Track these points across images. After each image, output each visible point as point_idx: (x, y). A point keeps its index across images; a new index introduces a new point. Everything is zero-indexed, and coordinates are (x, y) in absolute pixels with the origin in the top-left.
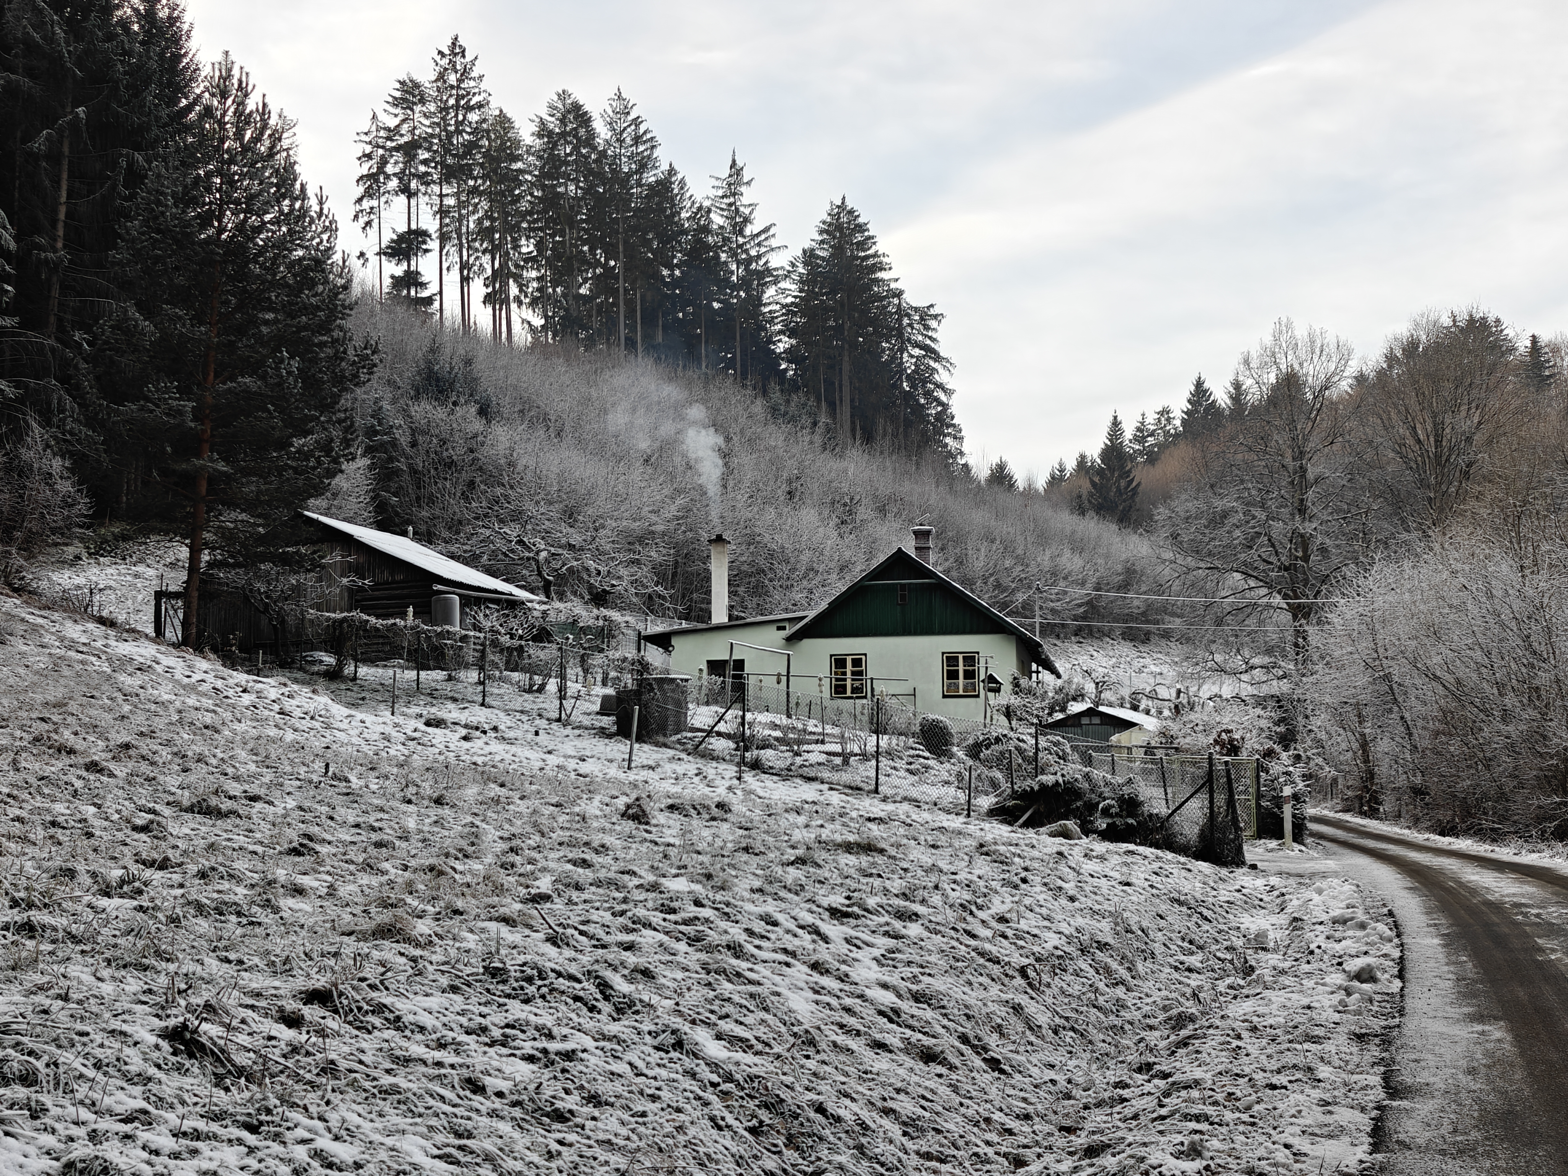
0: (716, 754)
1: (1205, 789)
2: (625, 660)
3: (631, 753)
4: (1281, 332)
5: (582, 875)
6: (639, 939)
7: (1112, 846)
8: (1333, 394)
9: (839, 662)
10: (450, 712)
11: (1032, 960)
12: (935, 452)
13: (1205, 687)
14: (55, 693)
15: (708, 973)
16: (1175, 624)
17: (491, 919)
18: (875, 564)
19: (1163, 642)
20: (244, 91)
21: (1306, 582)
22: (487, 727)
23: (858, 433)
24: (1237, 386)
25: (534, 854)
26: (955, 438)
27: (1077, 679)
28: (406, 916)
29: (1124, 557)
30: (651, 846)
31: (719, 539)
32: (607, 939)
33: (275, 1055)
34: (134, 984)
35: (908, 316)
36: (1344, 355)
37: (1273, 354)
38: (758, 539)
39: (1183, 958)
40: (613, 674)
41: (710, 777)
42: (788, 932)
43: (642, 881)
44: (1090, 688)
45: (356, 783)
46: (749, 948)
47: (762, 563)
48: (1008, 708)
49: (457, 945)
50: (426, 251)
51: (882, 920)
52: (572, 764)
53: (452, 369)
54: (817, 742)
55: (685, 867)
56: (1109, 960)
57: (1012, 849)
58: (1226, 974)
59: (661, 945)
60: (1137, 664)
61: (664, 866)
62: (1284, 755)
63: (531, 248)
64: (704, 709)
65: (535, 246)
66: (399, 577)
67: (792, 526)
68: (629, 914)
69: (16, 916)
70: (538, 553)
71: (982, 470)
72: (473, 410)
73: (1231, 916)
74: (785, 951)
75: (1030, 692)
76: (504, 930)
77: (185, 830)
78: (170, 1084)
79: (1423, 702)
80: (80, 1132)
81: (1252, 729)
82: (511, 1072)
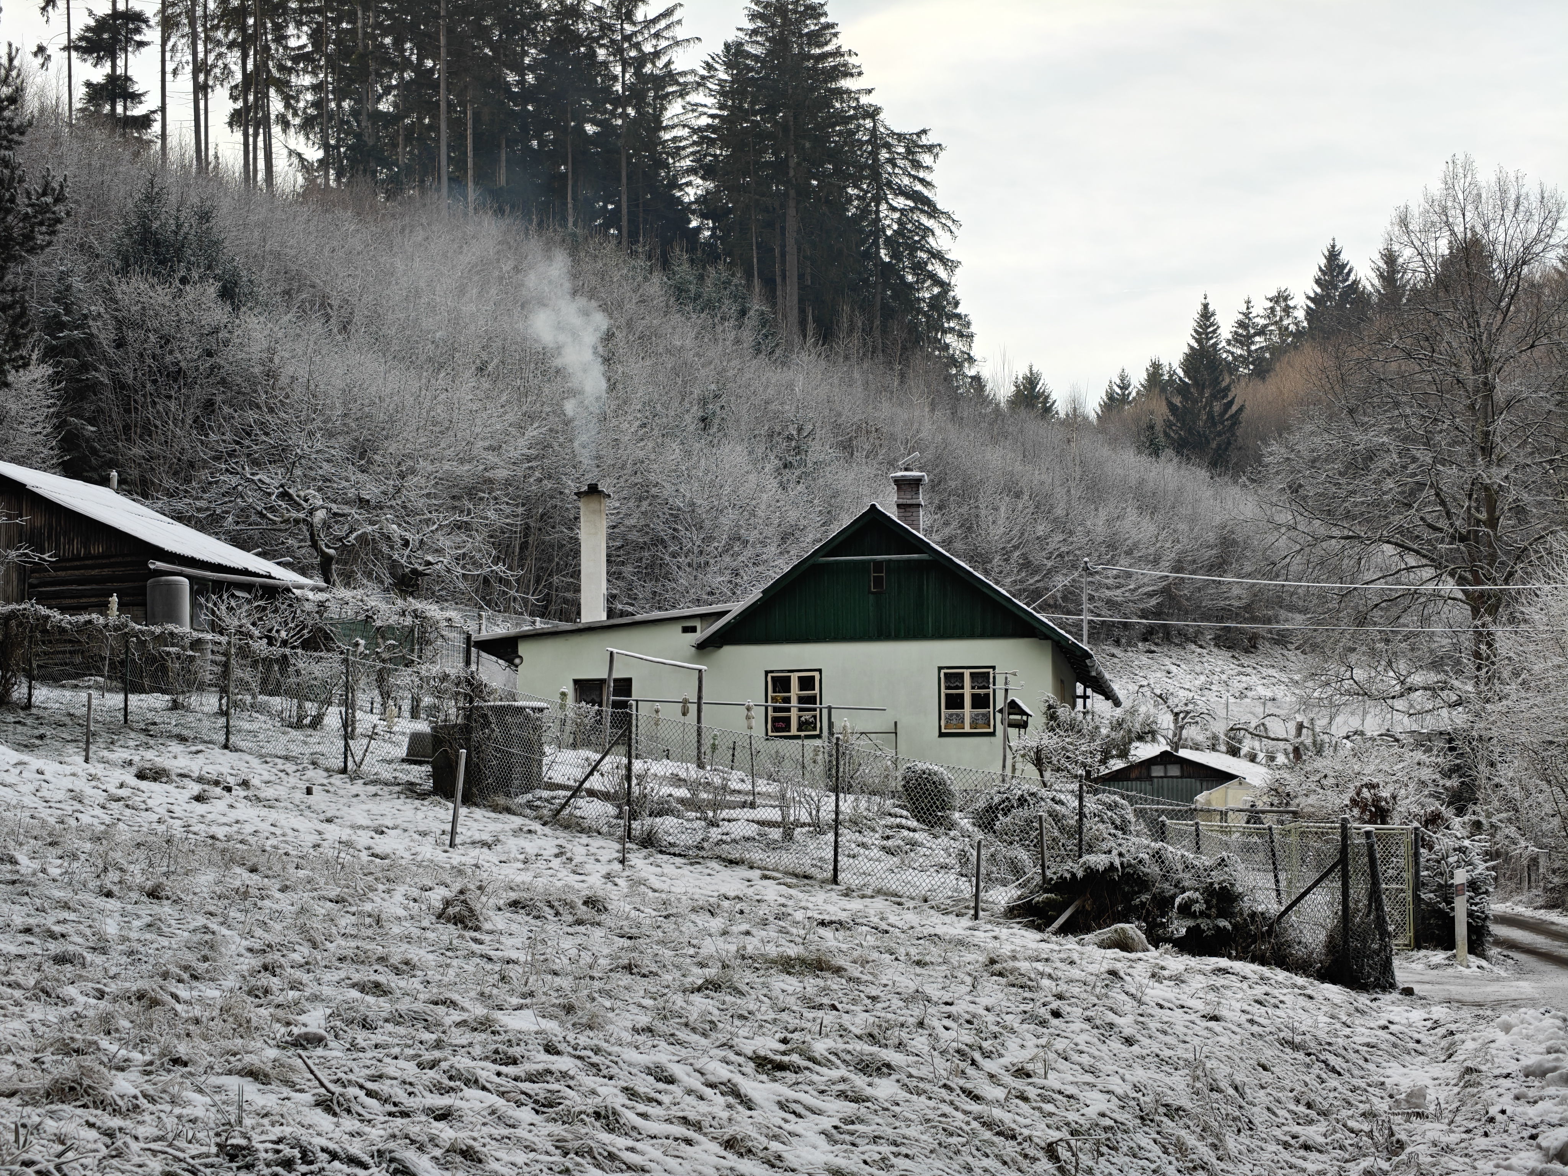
0: (586, 824)
1: (1336, 874)
2: (445, 677)
3: (454, 822)
4: (1455, 176)
5: (374, 1006)
6: (459, 1103)
7: (1194, 962)
8: (1534, 271)
9: (780, 683)
10: (175, 758)
11: (1065, 1134)
12: (929, 357)
13: (1339, 720)
15: (566, 1154)
16: (1295, 622)
17: (230, 1073)
18: (835, 529)
19: (1278, 651)
21: (1492, 559)
22: (232, 781)
23: (811, 326)
24: (1390, 258)
25: (299, 974)
26: (961, 335)
27: (1146, 708)
28: (97, 1067)
29: (1217, 520)
30: (483, 963)
31: (593, 490)
32: (410, 1103)
35: (888, 146)
37: (1444, 211)
38: (654, 491)
39: (1296, 1129)
40: (427, 700)
41: (577, 859)
42: (690, 1092)
43: (465, 1016)
44: (1166, 721)
45: (26, 865)
46: (629, 1116)
47: (662, 529)
48: (1038, 752)
49: (177, 1111)
50: (141, 44)
51: (835, 1074)
52: (363, 839)
53: (179, 226)
54: (744, 805)
55: (531, 994)
56: (1183, 1133)
57: (1040, 966)
58: (1361, 1153)
59: (493, 1113)
60: (1237, 685)
61: (500, 993)
62: (1456, 822)
63: (304, 40)
64: (569, 755)
65: (310, 37)
66: (98, 549)
67: (707, 471)
68: (444, 1065)
70: (311, 512)
71: (1001, 386)
72: (212, 289)
73: (1371, 1066)
74: (685, 1121)
75: (1073, 727)
76: (251, 1089)
81: (1409, 783)
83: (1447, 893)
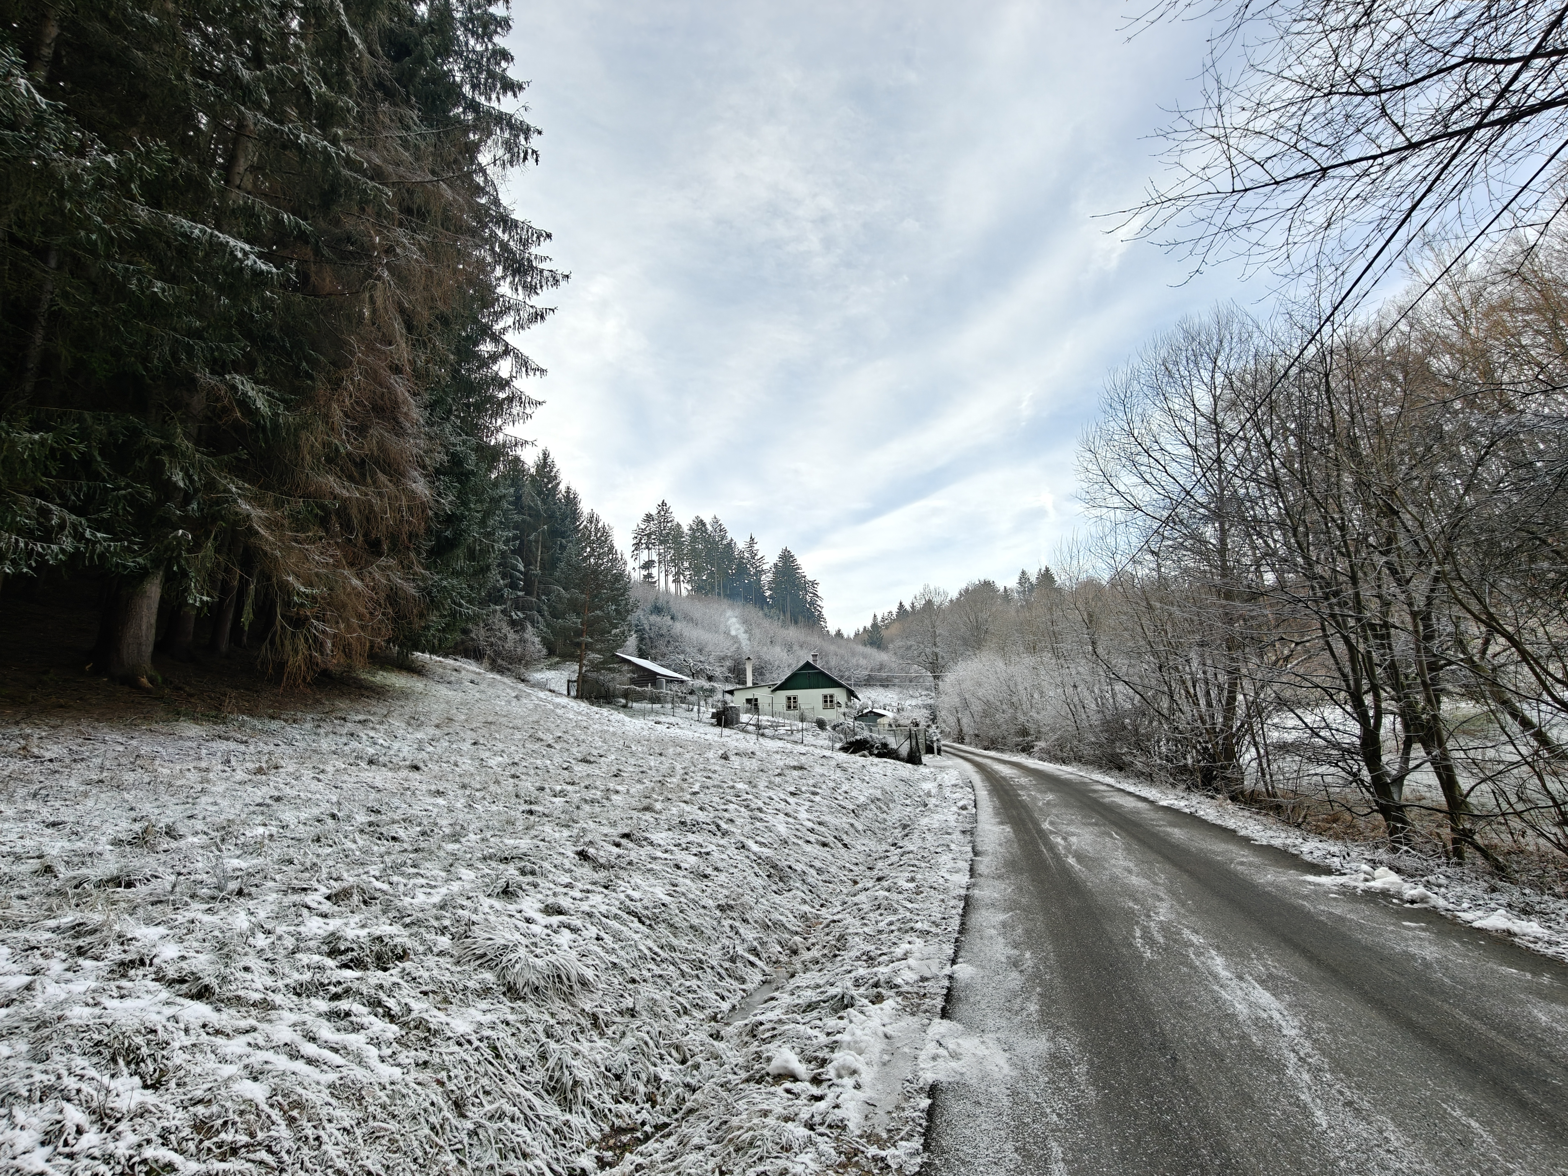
0: (749, 731)
1: (909, 739)
2: (719, 699)
3: (722, 732)
4: (926, 588)
5: (709, 783)
7: (880, 760)
9: (789, 698)
10: (662, 719)
12: (818, 626)
13: (907, 702)
14: (535, 718)
16: (897, 682)
18: (799, 666)
19: (893, 688)
20: (598, 521)
21: (938, 668)
22: (675, 724)
23: (793, 621)
24: (913, 604)
26: (824, 622)
27: (866, 701)
29: (879, 660)
30: (730, 769)
31: (749, 658)
33: (612, 859)
34: (566, 833)
35: (808, 583)
36: (946, 594)
37: (924, 594)
38: (761, 658)
39: (904, 801)
40: (715, 705)
41: (748, 741)
44: (870, 704)
47: (763, 665)
48: (844, 712)
50: (654, 567)
52: (703, 737)
53: (662, 604)
54: (782, 726)
55: (742, 778)
56: (881, 804)
57: (848, 764)
58: (918, 806)
60: (885, 695)
61: (735, 778)
62: (933, 726)
63: (687, 565)
64: (745, 716)
65: (689, 564)
66: (645, 674)
67: (772, 653)
69: (527, 807)
70: (690, 664)
71: (833, 632)
72: (669, 617)
75: (851, 707)
77: (580, 769)
78: (579, 872)
79: (977, 707)
80: (550, 893)
81: (921, 716)
82: (690, 861)
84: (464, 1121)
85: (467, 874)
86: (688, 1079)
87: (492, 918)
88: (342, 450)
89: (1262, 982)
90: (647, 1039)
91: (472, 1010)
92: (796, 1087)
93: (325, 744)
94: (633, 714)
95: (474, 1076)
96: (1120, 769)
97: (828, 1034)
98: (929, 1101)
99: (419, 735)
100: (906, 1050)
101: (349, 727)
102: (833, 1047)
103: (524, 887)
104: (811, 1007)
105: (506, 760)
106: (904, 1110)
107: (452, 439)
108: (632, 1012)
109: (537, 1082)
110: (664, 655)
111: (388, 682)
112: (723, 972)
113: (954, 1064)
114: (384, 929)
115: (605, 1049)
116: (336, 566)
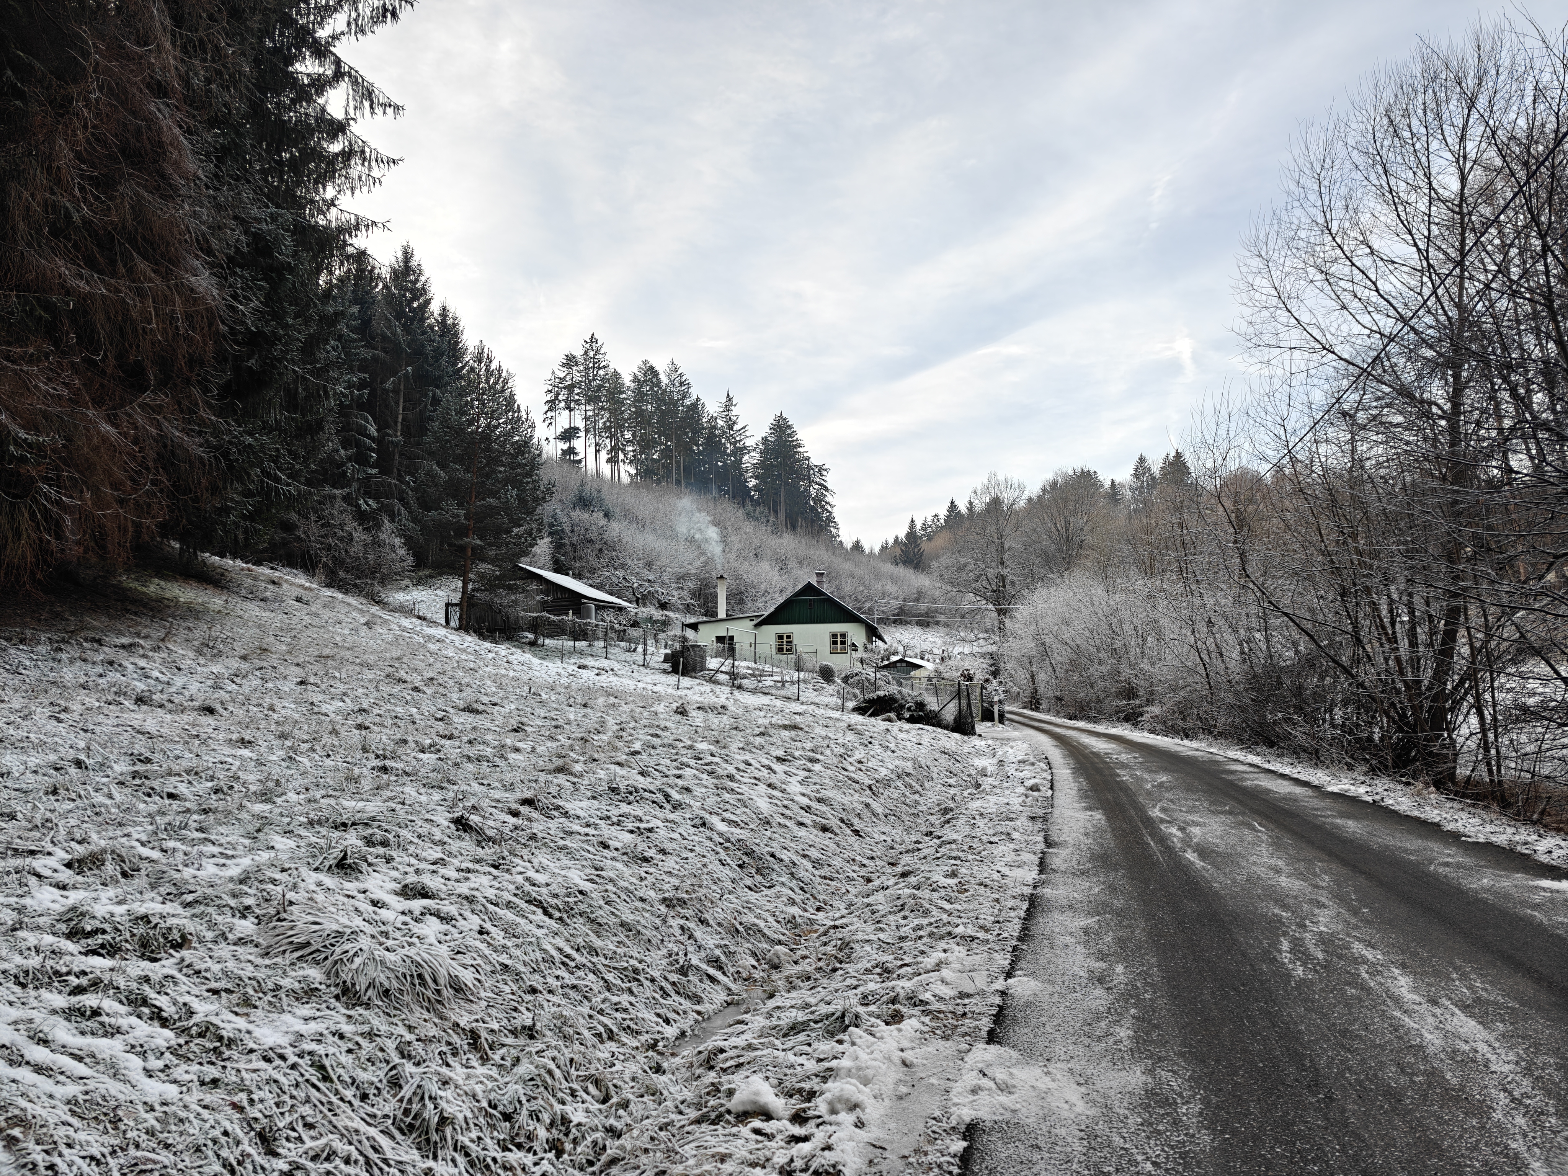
0: (720, 682)
2: (676, 636)
3: (679, 682)
4: (991, 478)
5: (656, 741)
6: (684, 773)
7: (912, 726)
8: (1016, 507)
9: (780, 637)
10: (590, 662)
11: (874, 782)
12: (826, 535)
13: (956, 648)
14: (397, 653)
15: (718, 789)
16: (942, 618)
17: (611, 763)
18: (797, 589)
19: (936, 627)
20: (490, 359)
21: (1004, 598)
22: (608, 669)
23: (789, 525)
24: (971, 503)
25: (632, 731)
26: (835, 528)
27: (895, 645)
28: (570, 762)
29: (917, 585)
30: (689, 727)
31: (722, 577)
32: (668, 773)
33: (507, 831)
34: (437, 796)
35: (813, 469)
36: (1022, 489)
37: (988, 488)
38: (740, 577)
39: (947, 780)
40: (670, 643)
41: (718, 693)
42: (756, 769)
43: (685, 744)
44: (901, 649)
45: (544, 697)
46: (738, 777)
47: (743, 589)
48: (861, 659)
49: (595, 776)
50: (579, 437)
51: (802, 763)
52: (650, 687)
53: (591, 494)
54: (769, 675)
55: (706, 737)
56: (911, 781)
57: (864, 727)
58: (967, 787)
59: (695, 776)
60: (923, 637)
61: (695, 737)
63: (630, 436)
64: (714, 660)
65: (632, 435)
66: (565, 596)
67: (757, 571)
68: (679, 760)
69: (379, 763)
70: (633, 584)
71: (848, 544)
72: (601, 514)
73: (969, 760)
74: (755, 778)
75: (872, 651)
76: (618, 768)
77: (461, 720)
78: (455, 846)
79: (1061, 655)
80: (411, 870)
81: (979, 669)
82: (622, 838)
83: (992, 704)
84: (274, 1161)
85: (282, 843)
86: (612, 1121)
87: (320, 897)
88: (76, 217)
89: (1465, 1008)
90: (552, 1066)
91: (287, 1017)
92: (769, 1127)
93: (69, 674)
94: (546, 654)
95: (290, 1102)
96: (1271, 745)
97: (820, 1060)
98: (965, 1144)
99: (216, 668)
100: (934, 1081)
101: (107, 652)
102: (825, 1076)
103: (370, 859)
104: (795, 1029)
105: (350, 705)
106: (926, 1154)
107: (255, 212)
108: (531, 1032)
109: (386, 1116)
110: (592, 571)
111: (168, 595)
112: (668, 987)
113: (1003, 1099)
114: (152, 906)
115: (490, 1078)
116: (75, 401)
